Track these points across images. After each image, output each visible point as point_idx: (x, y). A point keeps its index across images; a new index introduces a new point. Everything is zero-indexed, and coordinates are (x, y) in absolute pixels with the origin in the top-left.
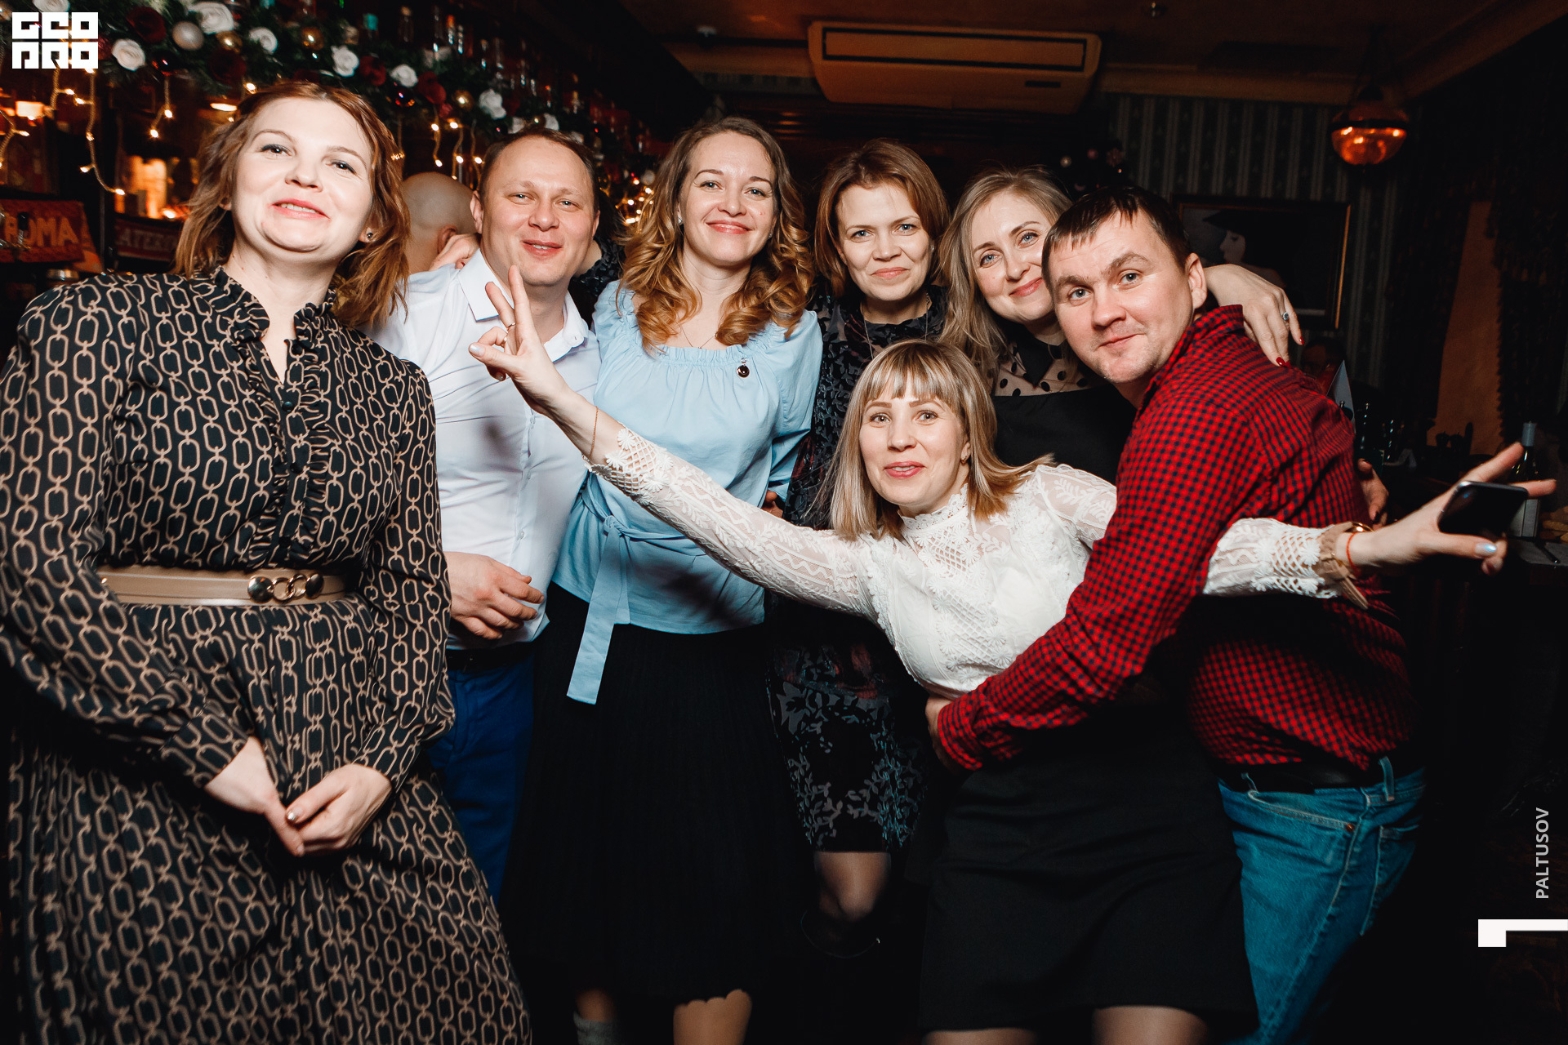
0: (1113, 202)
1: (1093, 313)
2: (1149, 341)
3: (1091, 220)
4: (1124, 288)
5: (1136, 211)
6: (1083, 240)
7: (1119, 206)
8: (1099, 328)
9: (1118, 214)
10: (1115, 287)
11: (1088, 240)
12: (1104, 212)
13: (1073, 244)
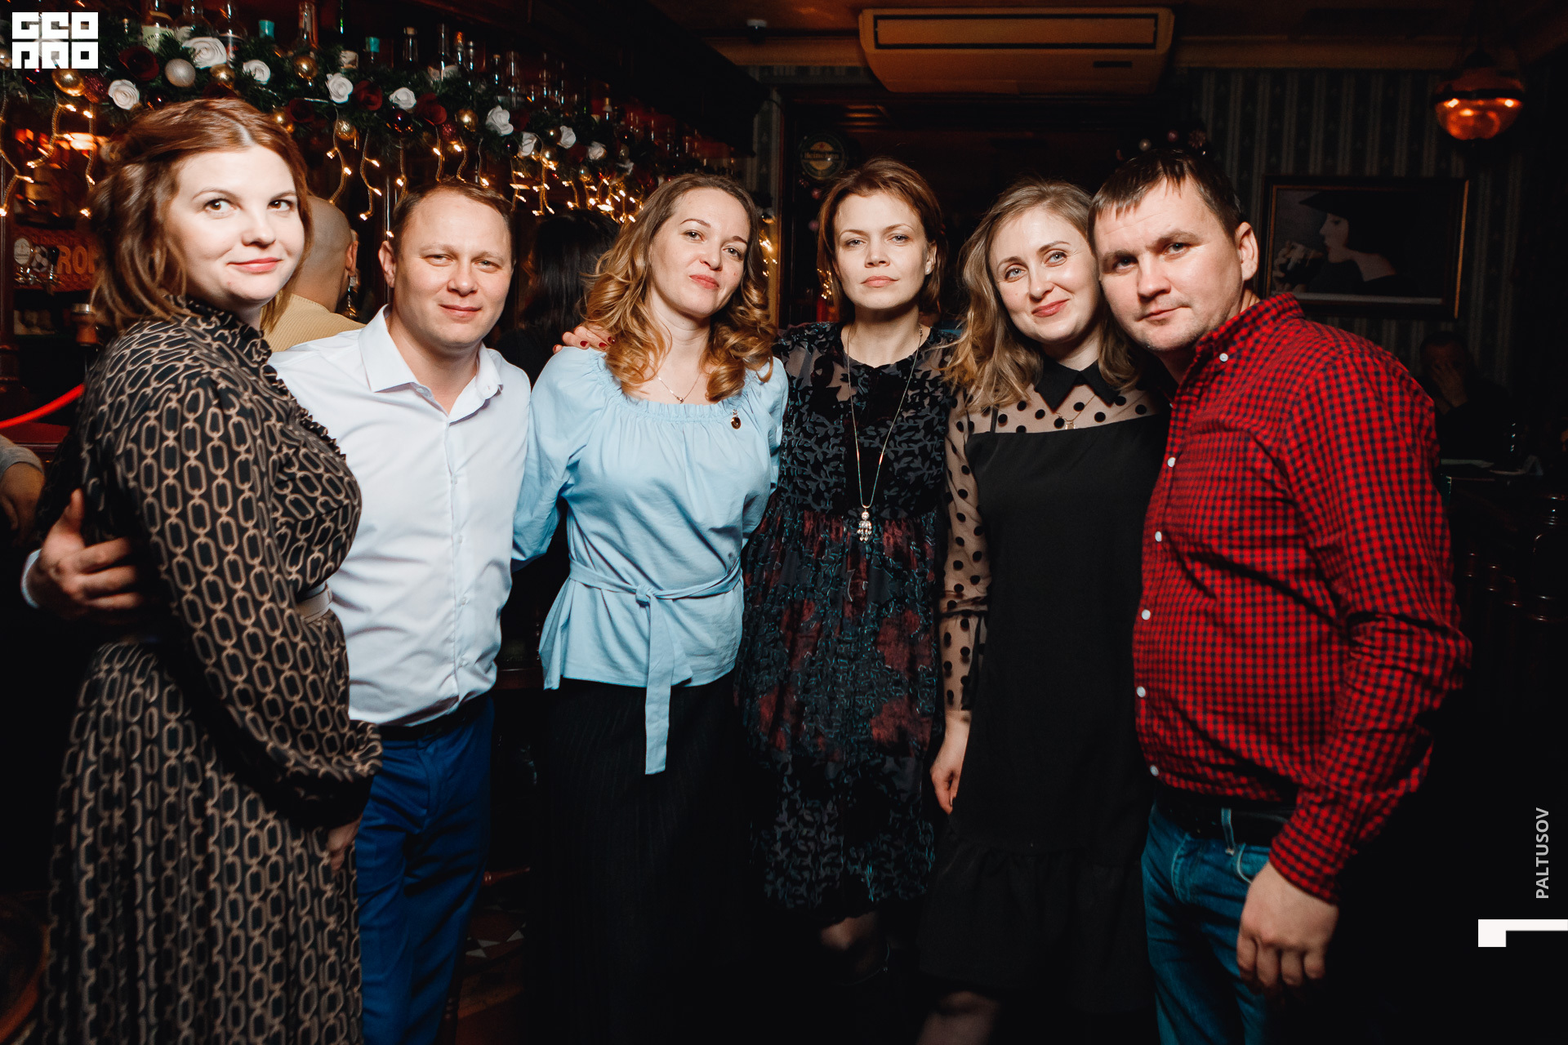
0: (1160, 168)
1: (1138, 284)
2: (1195, 314)
3: (1136, 187)
4: (1172, 258)
5: (1184, 178)
6: (1128, 208)
7: (1166, 173)
8: (1146, 299)
9: (1165, 181)
10: (1162, 257)
11: (1132, 209)
12: (1150, 179)
13: (1118, 212)
